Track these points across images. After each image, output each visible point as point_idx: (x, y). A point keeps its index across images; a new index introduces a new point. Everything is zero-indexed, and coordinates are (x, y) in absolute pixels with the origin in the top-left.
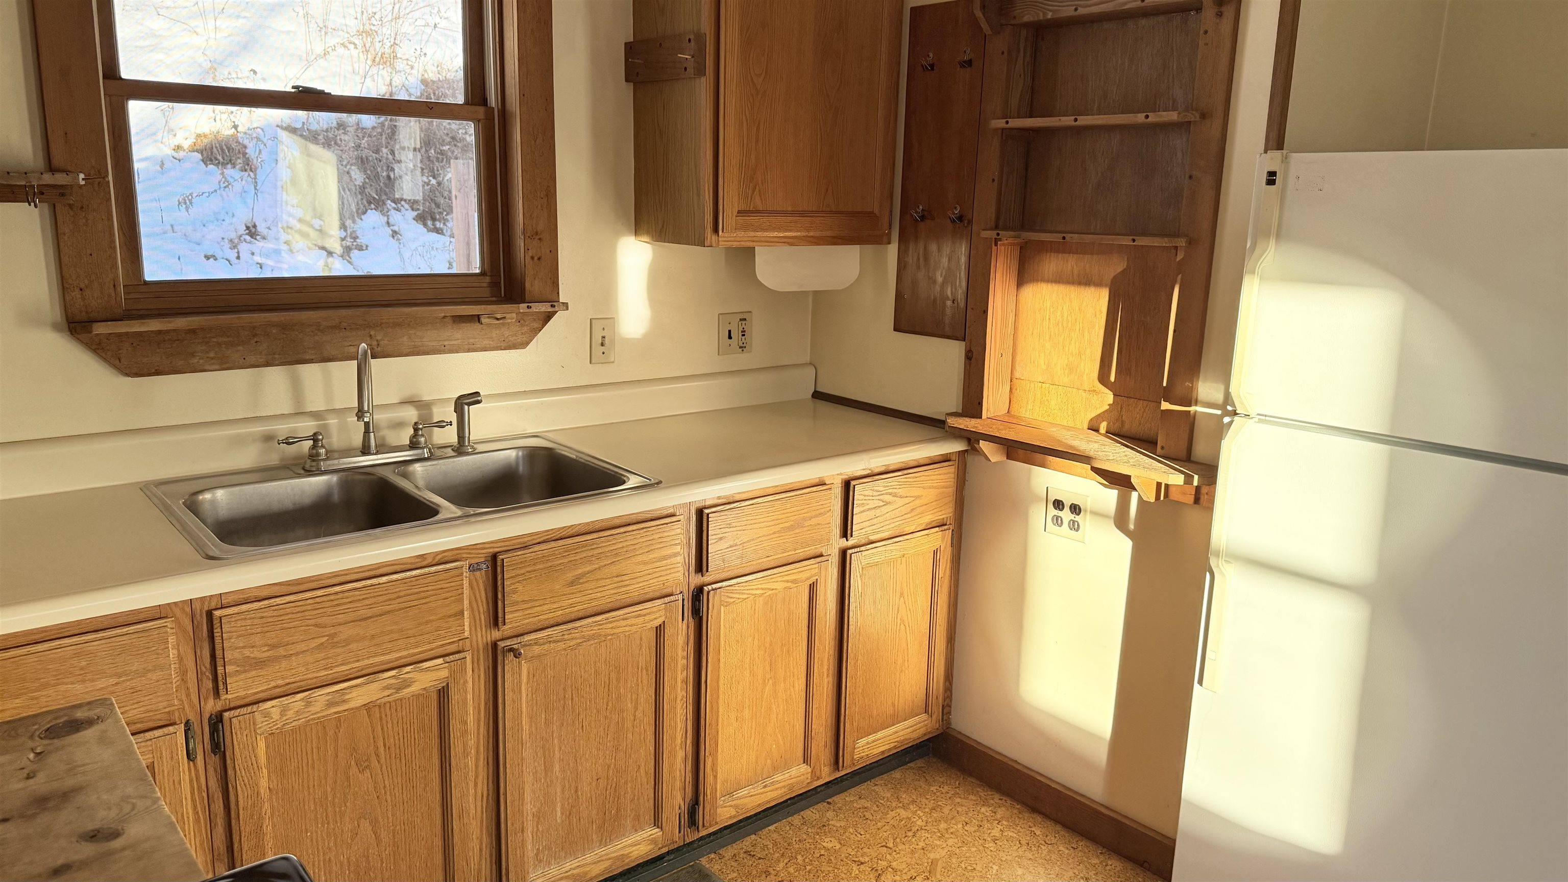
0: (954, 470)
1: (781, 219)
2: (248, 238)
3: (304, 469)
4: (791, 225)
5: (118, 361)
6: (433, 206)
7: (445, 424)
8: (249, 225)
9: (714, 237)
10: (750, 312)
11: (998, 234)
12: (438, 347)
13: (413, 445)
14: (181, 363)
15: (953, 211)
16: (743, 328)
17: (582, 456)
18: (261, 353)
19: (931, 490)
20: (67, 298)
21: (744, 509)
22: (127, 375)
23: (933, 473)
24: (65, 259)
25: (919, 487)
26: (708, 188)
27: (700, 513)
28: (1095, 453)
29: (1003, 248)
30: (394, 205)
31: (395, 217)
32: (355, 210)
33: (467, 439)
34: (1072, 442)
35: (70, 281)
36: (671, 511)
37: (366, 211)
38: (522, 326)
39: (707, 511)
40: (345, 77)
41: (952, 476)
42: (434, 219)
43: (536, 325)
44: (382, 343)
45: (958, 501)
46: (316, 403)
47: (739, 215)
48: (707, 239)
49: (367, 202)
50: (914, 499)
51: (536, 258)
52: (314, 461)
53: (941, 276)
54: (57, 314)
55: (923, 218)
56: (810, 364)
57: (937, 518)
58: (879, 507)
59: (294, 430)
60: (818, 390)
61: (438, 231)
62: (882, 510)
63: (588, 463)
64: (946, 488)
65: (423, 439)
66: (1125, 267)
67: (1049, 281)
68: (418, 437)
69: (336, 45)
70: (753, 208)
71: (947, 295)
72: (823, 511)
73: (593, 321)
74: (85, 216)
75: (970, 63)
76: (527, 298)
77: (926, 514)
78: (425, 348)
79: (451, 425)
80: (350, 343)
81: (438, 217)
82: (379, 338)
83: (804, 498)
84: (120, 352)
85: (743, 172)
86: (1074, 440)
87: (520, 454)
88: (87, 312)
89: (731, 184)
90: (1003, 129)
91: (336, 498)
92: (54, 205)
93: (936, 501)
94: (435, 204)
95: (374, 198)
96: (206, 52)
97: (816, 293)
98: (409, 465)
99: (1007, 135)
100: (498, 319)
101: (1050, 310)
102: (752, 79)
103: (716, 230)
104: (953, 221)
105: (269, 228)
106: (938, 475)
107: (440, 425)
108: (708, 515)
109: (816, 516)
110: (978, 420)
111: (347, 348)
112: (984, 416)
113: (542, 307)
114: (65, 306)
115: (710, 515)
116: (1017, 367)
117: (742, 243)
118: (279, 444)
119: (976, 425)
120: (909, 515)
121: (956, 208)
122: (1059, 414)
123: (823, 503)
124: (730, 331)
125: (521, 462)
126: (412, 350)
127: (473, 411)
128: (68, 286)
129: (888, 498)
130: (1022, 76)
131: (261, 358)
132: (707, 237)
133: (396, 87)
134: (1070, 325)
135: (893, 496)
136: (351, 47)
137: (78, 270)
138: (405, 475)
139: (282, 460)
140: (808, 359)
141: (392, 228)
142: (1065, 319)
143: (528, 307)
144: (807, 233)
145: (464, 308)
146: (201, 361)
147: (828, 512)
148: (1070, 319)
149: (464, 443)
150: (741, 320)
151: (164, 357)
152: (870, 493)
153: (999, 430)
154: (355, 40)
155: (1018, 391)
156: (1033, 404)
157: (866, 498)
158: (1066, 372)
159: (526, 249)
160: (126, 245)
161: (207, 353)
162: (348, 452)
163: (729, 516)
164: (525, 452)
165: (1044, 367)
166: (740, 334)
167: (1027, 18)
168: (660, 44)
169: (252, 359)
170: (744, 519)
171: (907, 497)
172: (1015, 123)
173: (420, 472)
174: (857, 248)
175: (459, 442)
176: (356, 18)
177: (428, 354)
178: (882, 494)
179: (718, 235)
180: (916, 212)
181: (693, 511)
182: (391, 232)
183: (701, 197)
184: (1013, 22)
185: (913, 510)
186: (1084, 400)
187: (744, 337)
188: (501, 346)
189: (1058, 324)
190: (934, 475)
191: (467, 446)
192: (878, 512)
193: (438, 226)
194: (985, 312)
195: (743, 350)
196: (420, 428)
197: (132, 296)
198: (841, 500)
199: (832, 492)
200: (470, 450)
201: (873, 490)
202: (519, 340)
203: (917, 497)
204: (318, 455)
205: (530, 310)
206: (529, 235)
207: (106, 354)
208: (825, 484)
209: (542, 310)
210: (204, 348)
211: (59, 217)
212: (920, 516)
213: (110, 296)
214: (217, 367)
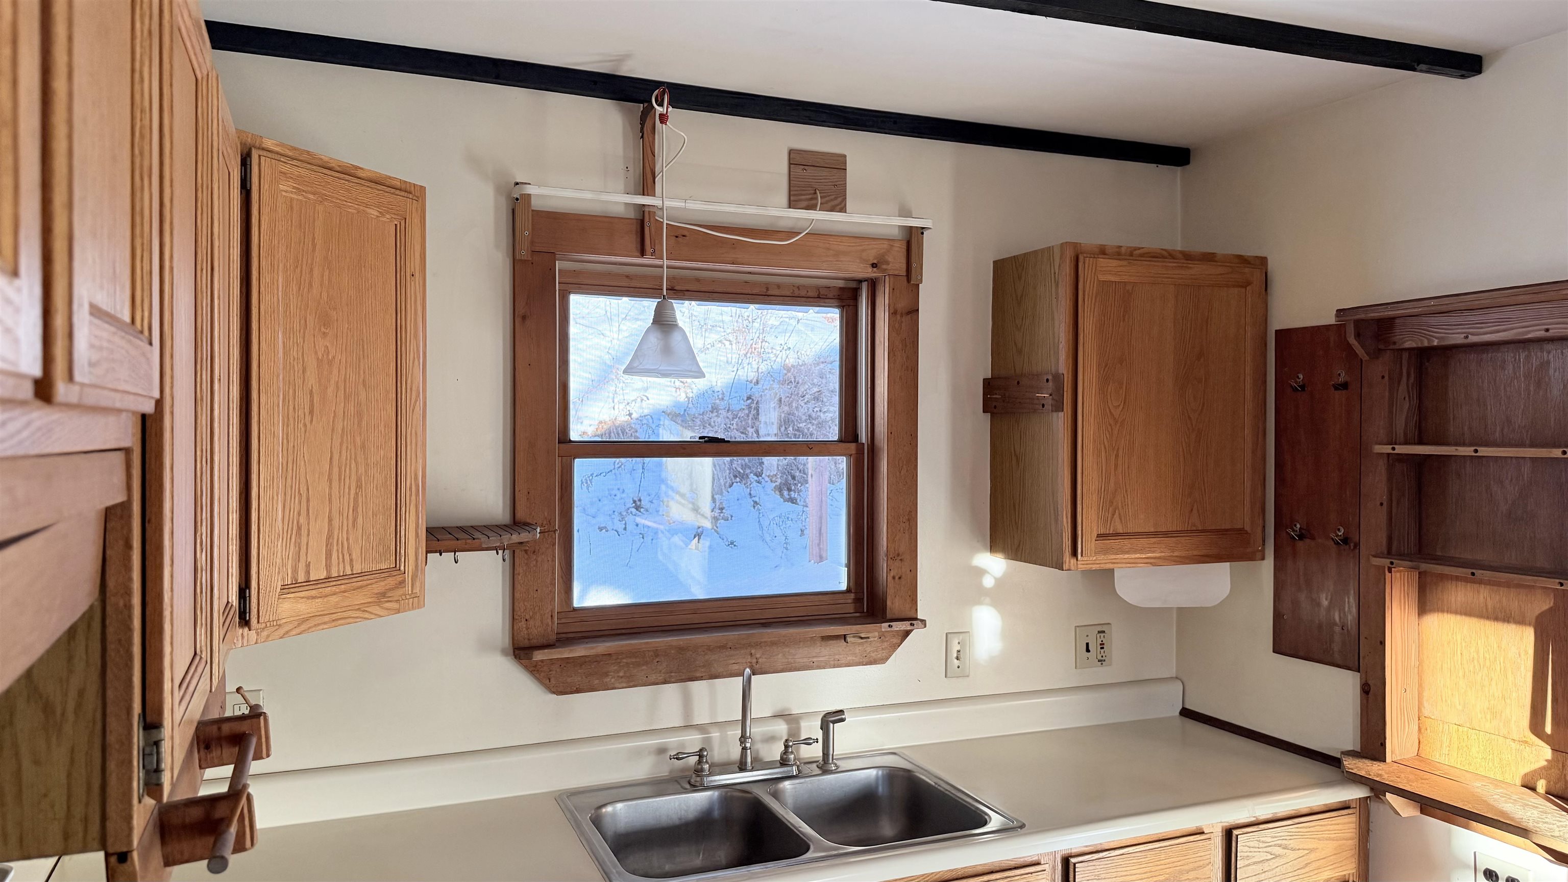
0: (1355, 819)
1: (1143, 541)
2: (634, 510)
3: (689, 783)
4: (1154, 546)
5: (548, 681)
6: (790, 478)
7: (812, 741)
8: (636, 499)
9: (1073, 561)
10: (1109, 624)
11: (1392, 563)
12: (808, 663)
13: (784, 762)
14: (596, 682)
15: (1336, 533)
16: (1102, 641)
17: (941, 783)
18: (660, 671)
19: (1328, 842)
20: (515, 628)
21: (1113, 860)
22: (554, 693)
23: (1329, 823)
24: (517, 595)
25: (1314, 838)
26: (1066, 514)
27: (1066, 861)
28: (1535, 824)
29: (1398, 575)
30: (756, 478)
31: (757, 489)
32: (723, 484)
33: (831, 756)
34: (1503, 805)
35: (519, 613)
36: (1035, 859)
37: (733, 483)
38: (883, 642)
39: (1073, 860)
40: (720, 366)
41: (1353, 825)
42: (789, 490)
43: (895, 641)
44: (760, 660)
45: (1361, 855)
46: (701, 718)
47: (1098, 539)
48: (1065, 563)
49: (734, 476)
50: (1308, 852)
51: (897, 578)
52: (698, 776)
53: (1326, 599)
54: (506, 641)
55: (1301, 537)
56: (1177, 678)
57: (1337, 874)
58: (1267, 860)
59: (682, 744)
60: (1187, 706)
61: (793, 501)
62: (1271, 864)
63: (947, 792)
64: (1346, 840)
65: (792, 757)
66: (1552, 604)
67: (1456, 612)
68: (788, 754)
69: (715, 343)
70: (1113, 531)
71: (1334, 620)
72: (1201, 863)
73: (949, 636)
74: (536, 559)
75: (1345, 386)
76: (889, 616)
77: (1323, 870)
78: (797, 664)
79: (817, 742)
80: (734, 661)
81: (793, 488)
82: (758, 656)
83: (1180, 848)
84: (551, 673)
85: (1102, 497)
86: (1506, 802)
87: (880, 773)
88: (529, 639)
89: (1090, 510)
90: (1388, 454)
91: (716, 814)
92: (514, 551)
93: (1335, 854)
94: (791, 476)
95: (739, 472)
96: (610, 352)
97: (1180, 610)
98: (779, 783)
99: (1394, 460)
100: (862, 638)
101: (1461, 644)
102: (1110, 411)
103: (1074, 553)
104: (1337, 543)
105: (651, 502)
106: (1335, 824)
107: (808, 742)
108: (1075, 864)
109: (1194, 869)
110: (1382, 764)
111: (731, 665)
112: (1388, 759)
113: (902, 625)
114: (513, 634)
115: (1077, 865)
116: (1426, 704)
117: (1102, 565)
118: (671, 759)
119: (1380, 772)
120: (1303, 871)
121: (1339, 530)
122: (1483, 764)
123: (1202, 854)
124: (1087, 644)
125: (880, 782)
126: (785, 666)
127: (838, 730)
128: (517, 618)
129: (1277, 850)
130: (1407, 399)
131: (660, 676)
132: (1065, 561)
133: (762, 372)
134: (1488, 663)
135: (1284, 848)
136: (727, 343)
137: (526, 603)
138: (776, 795)
139: (671, 772)
140: (1173, 673)
141: (753, 499)
142: (1481, 656)
143: (889, 626)
144: (1172, 554)
145: (833, 629)
146: (613, 680)
147: (1208, 865)
148: (1488, 656)
149: (828, 761)
150: (1099, 632)
151: (584, 677)
152: (1256, 844)
153: (1409, 781)
154: (731, 337)
155: (1429, 731)
156: (1448, 749)
157: (1252, 850)
158: (1488, 717)
159: (888, 570)
160: (562, 577)
161: (618, 672)
162: (725, 767)
163: (1098, 867)
164: (885, 772)
165: (1460, 708)
166: (1099, 647)
167: (1407, 345)
168: (1018, 383)
169: (653, 678)
170: (1113, 871)
171: (1299, 849)
172: (1401, 449)
173: (788, 791)
174: (1227, 565)
175: (824, 760)
176: (732, 316)
177: (799, 670)
178: (1270, 846)
179: (1077, 560)
180: (1294, 531)
181: (1059, 860)
182: (752, 503)
183: (1059, 523)
184: (1392, 347)
185: (1307, 865)
186: (1514, 751)
187: (1102, 650)
188: (863, 662)
189: (1473, 661)
190: (1331, 825)
191: (831, 764)
192: (1266, 867)
193: (793, 496)
194: (1383, 643)
195: (1102, 664)
196: (789, 746)
197: (563, 621)
198: (1222, 851)
199: (1212, 842)
200: (834, 768)
201: (1259, 841)
202: (879, 656)
203: (1312, 850)
204: (702, 770)
205: (892, 629)
206: (891, 556)
207: (540, 675)
208: (1203, 833)
209: (902, 629)
210: (616, 668)
211: (517, 560)
212: (1316, 872)
213: (547, 625)
214: (624, 685)
